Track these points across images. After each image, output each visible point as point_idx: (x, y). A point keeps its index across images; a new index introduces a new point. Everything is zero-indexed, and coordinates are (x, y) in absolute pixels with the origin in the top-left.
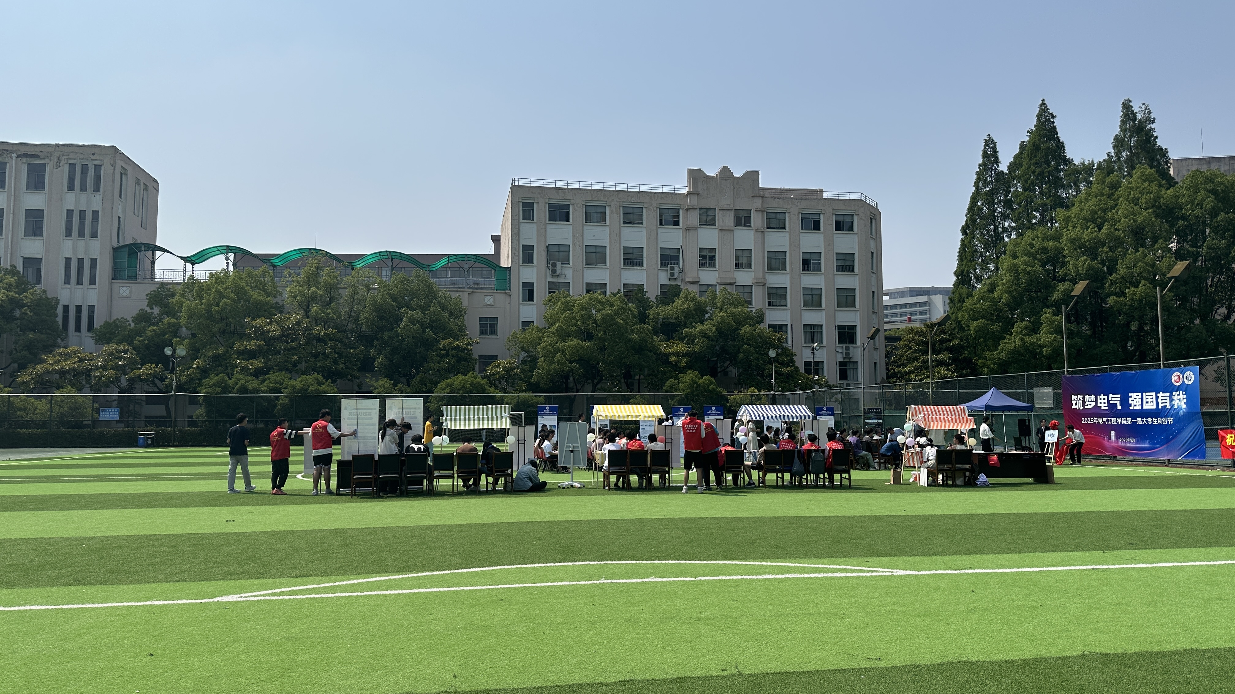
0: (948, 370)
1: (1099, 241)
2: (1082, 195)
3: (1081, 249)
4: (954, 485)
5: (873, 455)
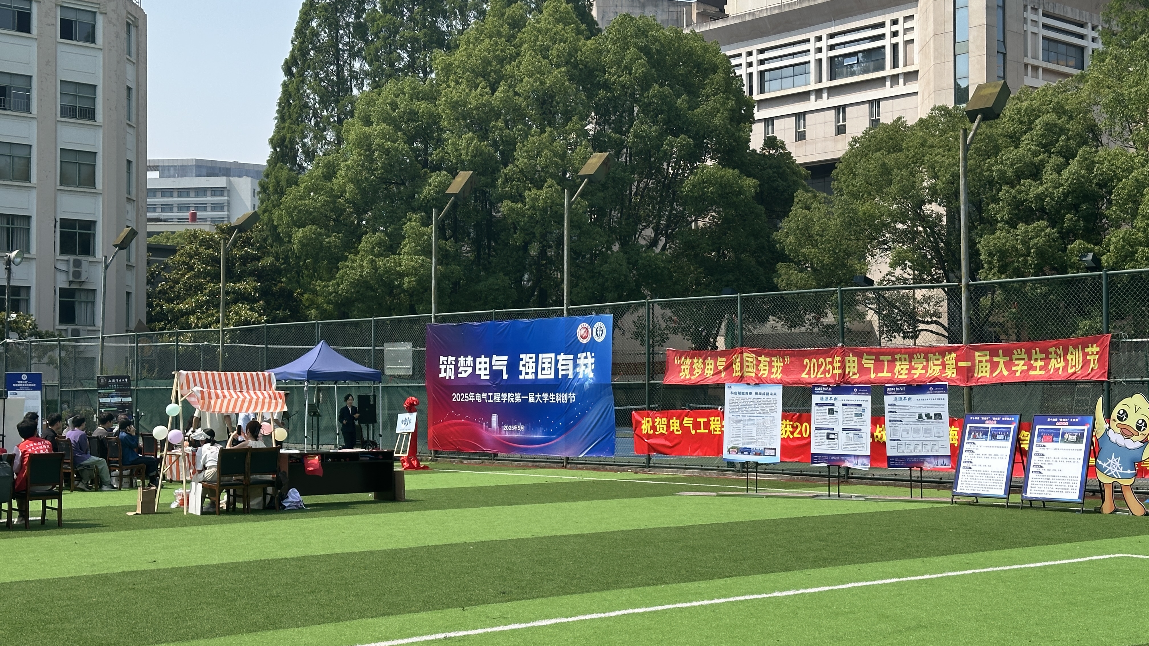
0: (252, 309)
1: (492, 109)
2: (471, 31)
3: (465, 119)
4: (247, 511)
5: (109, 462)
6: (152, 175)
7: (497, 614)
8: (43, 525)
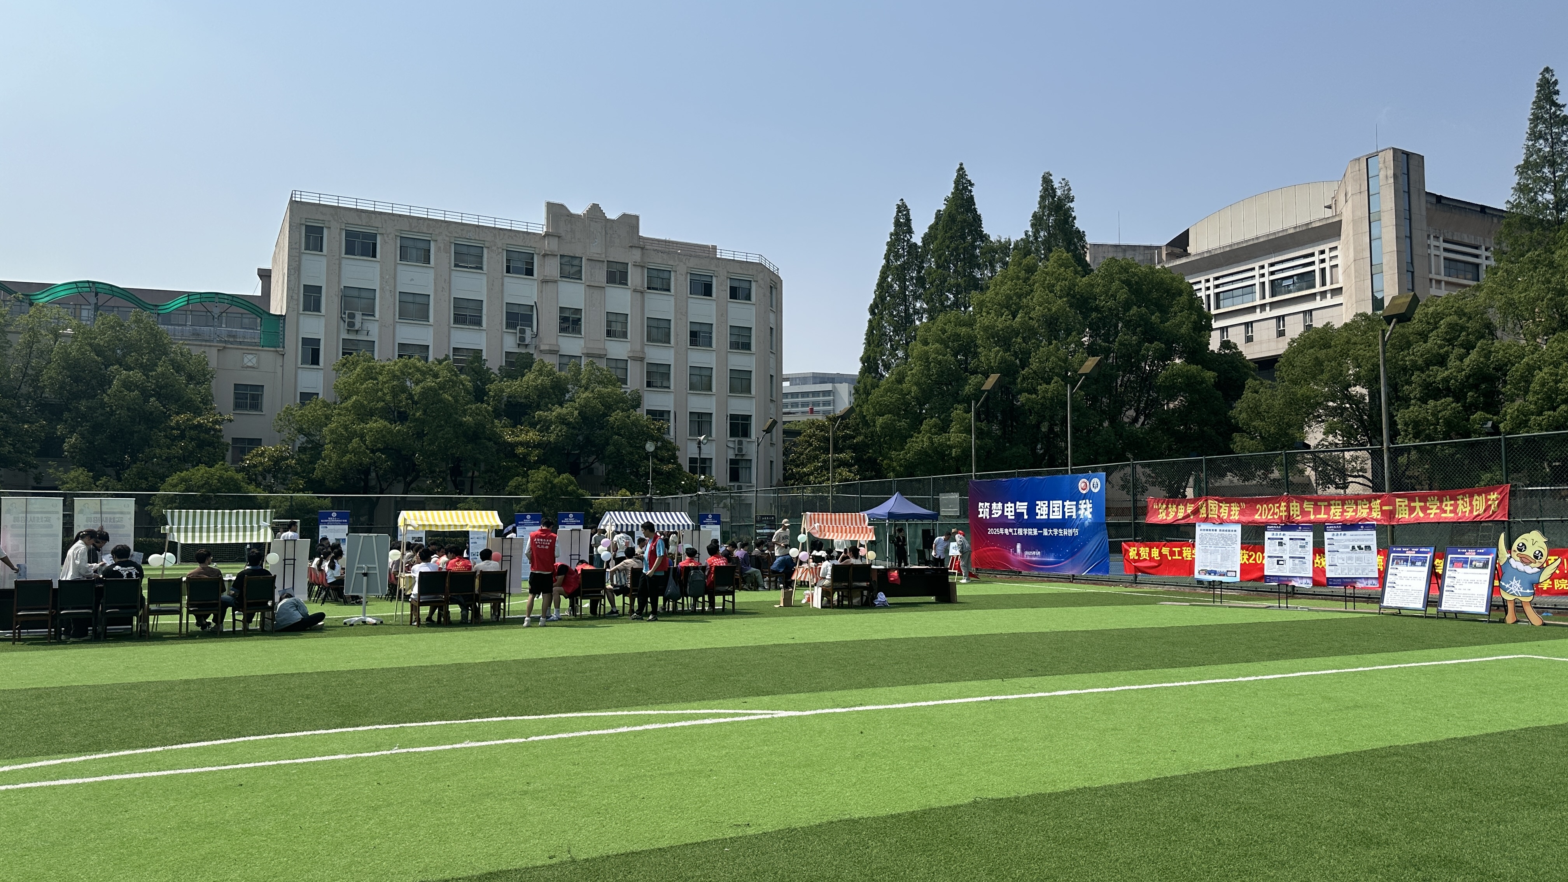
0: (850, 471)
1: (1013, 330)
2: (998, 277)
3: (993, 338)
4: (850, 606)
5: (762, 572)
6: (786, 384)
7: (1028, 685)
8: (723, 612)
